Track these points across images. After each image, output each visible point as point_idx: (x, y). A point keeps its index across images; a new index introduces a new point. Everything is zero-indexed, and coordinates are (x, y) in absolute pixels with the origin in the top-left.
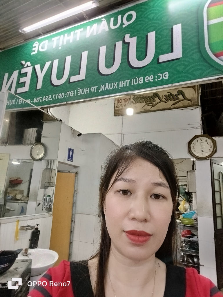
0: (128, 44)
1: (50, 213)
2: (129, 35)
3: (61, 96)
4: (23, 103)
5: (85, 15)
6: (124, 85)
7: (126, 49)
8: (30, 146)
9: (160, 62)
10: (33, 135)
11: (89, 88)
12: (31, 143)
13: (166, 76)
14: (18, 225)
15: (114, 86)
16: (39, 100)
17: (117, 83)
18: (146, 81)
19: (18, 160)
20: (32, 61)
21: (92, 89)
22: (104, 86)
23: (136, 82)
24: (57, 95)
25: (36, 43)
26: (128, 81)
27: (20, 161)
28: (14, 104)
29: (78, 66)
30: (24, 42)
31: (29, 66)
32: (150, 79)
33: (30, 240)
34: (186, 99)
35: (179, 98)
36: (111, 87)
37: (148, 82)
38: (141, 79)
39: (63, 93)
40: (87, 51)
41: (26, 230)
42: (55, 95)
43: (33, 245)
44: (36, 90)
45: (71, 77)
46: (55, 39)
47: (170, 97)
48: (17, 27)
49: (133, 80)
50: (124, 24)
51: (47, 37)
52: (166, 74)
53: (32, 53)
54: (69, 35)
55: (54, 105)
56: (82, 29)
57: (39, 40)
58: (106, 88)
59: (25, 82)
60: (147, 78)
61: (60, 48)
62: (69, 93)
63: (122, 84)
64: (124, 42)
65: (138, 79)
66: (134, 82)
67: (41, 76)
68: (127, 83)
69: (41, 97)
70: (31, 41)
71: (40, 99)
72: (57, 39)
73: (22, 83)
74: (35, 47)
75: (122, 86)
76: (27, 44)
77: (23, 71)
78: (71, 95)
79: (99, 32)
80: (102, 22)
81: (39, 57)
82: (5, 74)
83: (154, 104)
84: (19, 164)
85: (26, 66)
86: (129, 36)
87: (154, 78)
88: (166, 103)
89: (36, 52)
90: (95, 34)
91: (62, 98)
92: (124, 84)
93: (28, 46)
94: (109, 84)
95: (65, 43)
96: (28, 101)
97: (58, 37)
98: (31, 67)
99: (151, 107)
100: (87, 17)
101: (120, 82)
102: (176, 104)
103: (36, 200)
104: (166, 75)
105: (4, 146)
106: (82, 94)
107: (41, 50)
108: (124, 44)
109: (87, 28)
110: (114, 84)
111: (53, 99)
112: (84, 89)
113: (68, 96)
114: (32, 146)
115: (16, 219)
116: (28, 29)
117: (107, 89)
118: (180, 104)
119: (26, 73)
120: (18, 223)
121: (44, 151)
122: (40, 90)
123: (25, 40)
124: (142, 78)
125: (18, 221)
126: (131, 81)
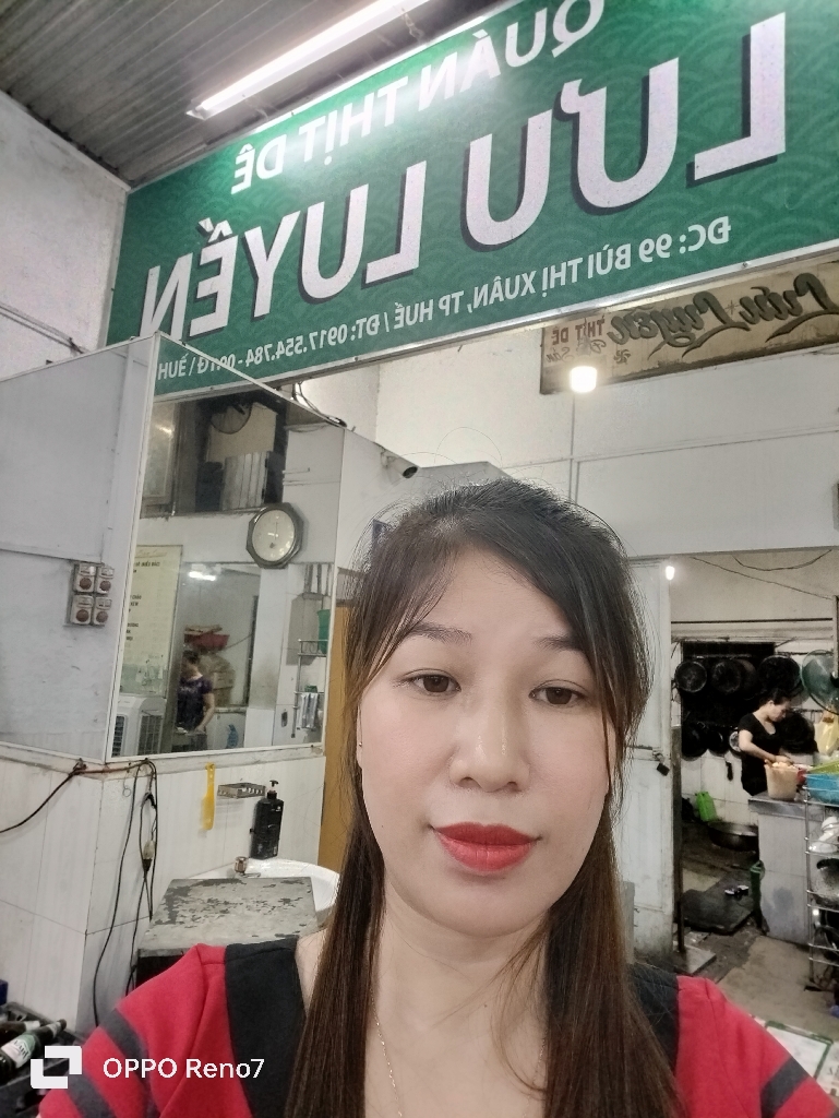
0: (575, 118)
1: (315, 744)
2: (577, 83)
3: (336, 335)
4: (212, 369)
5: (412, 24)
6: (558, 280)
7: (568, 143)
8: (247, 518)
9: (697, 177)
10: (254, 478)
11: (431, 302)
12: (248, 506)
13: (718, 231)
14: (211, 780)
15: (522, 284)
16: (264, 354)
17: (533, 274)
18: (644, 258)
19: (210, 565)
20: (237, 217)
21: (444, 303)
22: (485, 287)
23: (604, 265)
24: (324, 332)
25: (246, 151)
26: (575, 263)
27: (218, 568)
28: (184, 374)
29: (393, 221)
30: (205, 151)
31: (227, 237)
32: (660, 248)
33: (251, 830)
34: (828, 308)
35: (801, 308)
36: (512, 291)
37: (650, 260)
38: (623, 252)
39: (344, 326)
40: (424, 163)
41: (239, 797)
42: (316, 334)
43: (260, 847)
44: (254, 319)
45: (369, 265)
46: (309, 129)
47: (763, 304)
48: (180, 100)
49: (595, 258)
50: (556, 43)
51: (281, 124)
52: (720, 225)
53: (235, 190)
54: (358, 108)
55: (314, 369)
56: (404, 81)
57: (253, 136)
58: (494, 295)
59: (215, 295)
60: (647, 247)
61: (328, 161)
62: (365, 324)
63: (554, 276)
64: (559, 115)
65: (610, 252)
66: (596, 266)
67: (266, 268)
68: (569, 269)
69: (270, 346)
70: (229, 142)
71: (267, 353)
72: (317, 129)
73: (205, 298)
74: (243, 164)
75: (552, 286)
76: (215, 158)
77: (209, 255)
78: (372, 329)
79: (466, 85)
80: (474, 44)
81: (257, 201)
82: (151, 271)
83: (697, 337)
84: (213, 578)
85: (214, 237)
86: (577, 89)
87: (676, 245)
88: (747, 329)
89: (247, 184)
90: (449, 93)
91: (341, 341)
92: (558, 275)
93: (217, 164)
94: (503, 282)
95: (344, 141)
96: (227, 363)
97: (320, 121)
98: (235, 240)
99: (684, 349)
100: (421, 33)
101: (546, 270)
102: (788, 332)
103: (271, 701)
104: (720, 231)
105: (161, 520)
106: (409, 323)
107: (264, 174)
108: (556, 121)
109: (420, 73)
110: (521, 278)
111: (309, 347)
112: (417, 305)
113: (360, 336)
114: (252, 515)
115: (207, 759)
116: (215, 103)
117: (497, 299)
118: (805, 331)
119: (219, 262)
120: (213, 773)
121: (292, 534)
122: (267, 318)
123: (209, 143)
124: (628, 247)
125: (211, 767)
126: (585, 261)
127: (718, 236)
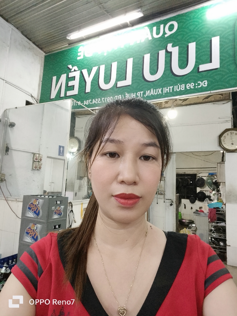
0: (171, 53)
3: (110, 99)
7: (169, 58)
9: (200, 71)
11: (135, 93)
16: (89, 102)
17: (161, 89)
18: (188, 88)
20: (79, 66)
21: (138, 94)
22: (149, 91)
25: (81, 48)
26: (171, 87)
29: (124, 72)
30: (68, 46)
31: (77, 71)
32: (191, 86)
36: (156, 92)
40: (133, 58)
42: (104, 98)
44: (85, 93)
45: (118, 82)
50: (166, 34)
52: (205, 82)
53: (78, 58)
58: (151, 93)
59: (74, 86)
60: (188, 85)
61: (105, 54)
62: (117, 97)
63: (166, 90)
65: (180, 86)
66: (176, 89)
67: (89, 80)
69: (91, 100)
70: (75, 45)
73: (71, 86)
74: (81, 52)
76: (72, 49)
77: (71, 75)
79: (143, 40)
81: (85, 62)
82: (53, 77)
85: (73, 70)
86: (171, 46)
87: (195, 86)
89: (81, 57)
90: (138, 42)
94: (153, 90)
102: (208, 98)
107: (87, 56)
108: (166, 53)
110: (158, 90)
111: (102, 101)
112: (131, 94)
118: (211, 98)
119: (75, 77)
120: (82, 205)
121: (78, 145)
122: (89, 93)
124: (184, 85)
126: (174, 87)
127: (205, 85)
